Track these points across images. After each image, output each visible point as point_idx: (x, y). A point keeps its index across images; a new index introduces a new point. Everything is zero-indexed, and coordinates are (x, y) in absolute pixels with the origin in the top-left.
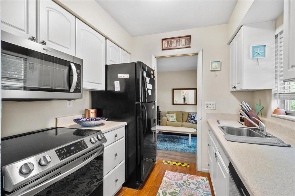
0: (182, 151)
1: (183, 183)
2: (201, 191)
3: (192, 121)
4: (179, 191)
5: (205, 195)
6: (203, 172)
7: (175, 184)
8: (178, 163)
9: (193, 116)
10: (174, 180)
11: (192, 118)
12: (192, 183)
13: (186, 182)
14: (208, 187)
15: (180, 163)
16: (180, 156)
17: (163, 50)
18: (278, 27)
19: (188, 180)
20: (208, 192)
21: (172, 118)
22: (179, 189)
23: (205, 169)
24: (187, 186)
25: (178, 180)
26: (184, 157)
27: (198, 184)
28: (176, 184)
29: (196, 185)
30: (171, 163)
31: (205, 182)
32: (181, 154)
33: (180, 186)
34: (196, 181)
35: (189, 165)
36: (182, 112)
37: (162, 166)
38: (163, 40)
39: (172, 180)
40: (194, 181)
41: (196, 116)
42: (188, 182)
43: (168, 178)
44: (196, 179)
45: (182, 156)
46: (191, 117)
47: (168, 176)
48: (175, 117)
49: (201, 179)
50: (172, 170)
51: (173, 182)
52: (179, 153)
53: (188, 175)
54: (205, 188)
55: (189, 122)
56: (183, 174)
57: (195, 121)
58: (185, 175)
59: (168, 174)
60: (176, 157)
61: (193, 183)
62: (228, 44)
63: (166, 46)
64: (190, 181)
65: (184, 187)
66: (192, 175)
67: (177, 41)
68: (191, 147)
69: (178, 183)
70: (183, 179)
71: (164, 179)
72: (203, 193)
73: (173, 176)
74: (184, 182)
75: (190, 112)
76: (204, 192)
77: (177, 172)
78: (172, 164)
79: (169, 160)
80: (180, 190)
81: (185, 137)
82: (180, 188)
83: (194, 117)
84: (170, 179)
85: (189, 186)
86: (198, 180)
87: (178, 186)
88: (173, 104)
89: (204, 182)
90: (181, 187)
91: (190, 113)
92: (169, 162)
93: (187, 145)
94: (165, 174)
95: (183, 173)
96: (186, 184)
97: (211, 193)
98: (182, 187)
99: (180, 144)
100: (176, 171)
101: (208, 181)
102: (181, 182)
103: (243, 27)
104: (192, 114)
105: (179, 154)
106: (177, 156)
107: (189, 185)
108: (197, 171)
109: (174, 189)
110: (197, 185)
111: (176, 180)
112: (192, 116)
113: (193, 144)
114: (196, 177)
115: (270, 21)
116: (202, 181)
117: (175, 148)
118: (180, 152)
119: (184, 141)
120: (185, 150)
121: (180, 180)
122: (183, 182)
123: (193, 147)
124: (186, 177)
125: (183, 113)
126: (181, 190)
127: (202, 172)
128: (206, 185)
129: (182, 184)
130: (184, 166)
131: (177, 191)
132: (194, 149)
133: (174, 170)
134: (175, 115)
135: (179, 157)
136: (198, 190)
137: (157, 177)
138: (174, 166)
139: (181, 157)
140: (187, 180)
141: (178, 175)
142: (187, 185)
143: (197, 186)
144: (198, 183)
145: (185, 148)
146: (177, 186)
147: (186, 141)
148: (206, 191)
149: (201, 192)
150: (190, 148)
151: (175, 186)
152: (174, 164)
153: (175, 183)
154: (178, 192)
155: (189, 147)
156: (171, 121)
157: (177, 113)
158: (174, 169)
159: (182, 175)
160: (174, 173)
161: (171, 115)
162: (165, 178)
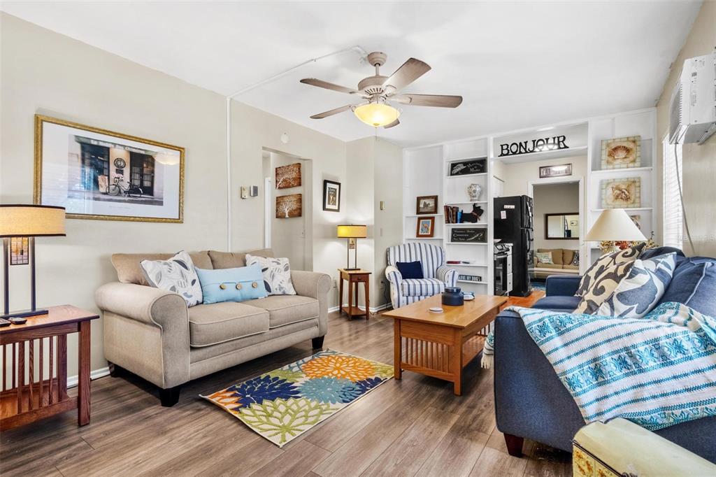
17: (540, 177)
21: (546, 258)
36: (563, 250)
38: (541, 168)
48: (550, 256)
55: (575, 264)
63: (545, 174)
75: (577, 250)
88: (547, 238)
91: (576, 252)
125: (563, 252)
134: (550, 254)
156: (544, 262)
157: (554, 252)
161: (543, 254)
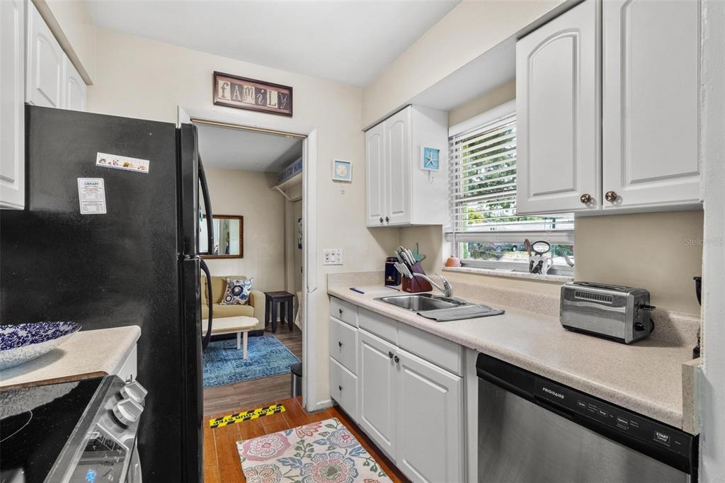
0: (235, 379)
1: (298, 453)
2: (343, 451)
3: (237, 298)
4: (301, 474)
5: (353, 453)
6: (321, 410)
7: (281, 464)
8: (253, 411)
9: (239, 286)
10: (274, 457)
11: (237, 290)
12: (315, 442)
13: (301, 448)
14: (349, 437)
15: (260, 410)
16: (237, 395)
17: (216, 103)
18: (454, 125)
19: (303, 441)
20: (355, 445)
22: (297, 472)
23: (323, 402)
24: (309, 456)
25: (280, 452)
26: (247, 393)
27: (328, 439)
28: (284, 462)
29: (324, 444)
30: (234, 419)
31: (336, 428)
32: (235, 388)
33: (293, 463)
34: (319, 434)
35: (282, 407)
37: (216, 436)
38: (217, 74)
39: (266, 459)
40: (317, 436)
41: (245, 285)
42: (305, 444)
43: (251, 458)
44: (317, 431)
45: (242, 394)
46: (233, 290)
47: (248, 453)
49: (326, 426)
50: (251, 435)
51: (273, 461)
52: (229, 388)
53: (294, 429)
54: (345, 441)
55: (229, 303)
56: (283, 433)
57: (243, 297)
58: (290, 433)
59: (247, 448)
60: (228, 400)
61: (317, 442)
62: (362, 130)
63: (226, 96)
64: (308, 440)
65: (305, 460)
66: (304, 427)
67: (258, 91)
68: (250, 364)
69: (286, 459)
70: (291, 443)
71: (246, 465)
72: (348, 453)
73: (263, 446)
74: (298, 448)
75: (230, 277)
76: (349, 450)
77: (265, 434)
78: (241, 420)
79: (226, 414)
80: (301, 471)
81: (221, 342)
82: (298, 467)
83: (242, 289)
84: (261, 459)
85: (313, 454)
86: (321, 430)
87: (291, 465)
89: (335, 430)
90: (298, 464)
91: (228, 280)
92: (227, 418)
93: (239, 362)
94: (240, 452)
95: (280, 431)
96: (305, 452)
97: (360, 445)
98: (301, 463)
99: (219, 364)
100: (262, 432)
101: (341, 425)
102: (291, 453)
103: (409, 107)
104: (234, 281)
105: (230, 390)
106: (228, 396)
107: (312, 450)
108: (307, 412)
109: (288, 477)
110: (328, 443)
111: (277, 455)
112: (236, 286)
113: (251, 355)
114: (313, 426)
115: (442, 111)
116: (330, 430)
117: (213, 379)
118: (232, 385)
119: (224, 353)
120: (240, 374)
121: (285, 449)
122: (296, 452)
123: (255, 362)
124: (294, 436)
126: (304, 471)
127: (317, 411)
128: (343, 435)
129: (295, 455)
130: (272, 412)
131: (296, 479)
132: (260, 368)
133: (255, 432)
135: (236, 398)
136: (334, 450)
137: (222, 470)
138: (248, 424)
139: (241, 397)
140: (301, 441)
141: (273, 439)
142: (308, 453)
143: (328, 445)
144: (325, 438)
145: (238, 370)
146: (289, 467)
147: (229, 352)
148: (350, 447)
149: (344, 454)
150: (250, 368)
151: (284, 469)
152: (244, 420)
153: (279, 460)
154: (300, 479)
155: (246, 364)
158: (253, 430)
159: (282, 435)
160: (259, 439)
162: (247, 461)
